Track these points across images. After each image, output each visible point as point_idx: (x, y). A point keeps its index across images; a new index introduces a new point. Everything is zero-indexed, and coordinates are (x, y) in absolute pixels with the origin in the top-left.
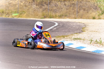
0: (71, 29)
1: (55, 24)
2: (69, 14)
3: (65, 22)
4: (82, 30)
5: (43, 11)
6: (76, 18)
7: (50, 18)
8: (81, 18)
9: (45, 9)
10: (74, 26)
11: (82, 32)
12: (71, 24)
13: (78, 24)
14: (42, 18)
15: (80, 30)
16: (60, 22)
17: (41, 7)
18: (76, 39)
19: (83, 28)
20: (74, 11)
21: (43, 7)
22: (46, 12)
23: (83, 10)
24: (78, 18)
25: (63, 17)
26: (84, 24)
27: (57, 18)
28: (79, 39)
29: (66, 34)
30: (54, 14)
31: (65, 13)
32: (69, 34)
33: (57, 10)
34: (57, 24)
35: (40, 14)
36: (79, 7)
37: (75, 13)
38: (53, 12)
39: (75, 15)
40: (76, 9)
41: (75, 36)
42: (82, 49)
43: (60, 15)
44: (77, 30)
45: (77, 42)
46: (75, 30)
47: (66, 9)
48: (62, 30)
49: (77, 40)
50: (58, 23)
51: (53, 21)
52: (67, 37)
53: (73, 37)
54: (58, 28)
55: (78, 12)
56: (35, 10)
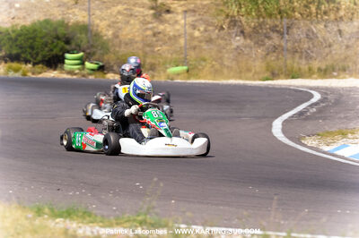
1: (311, 96)
2: (355, 63)
3: (342, 88)
5: (267, 54)
7: (293, 78)
9: (275, 48)
14: (267, 79)
16: (327, 89)
17: (259, 44)
21: (268, 43)
22: (278, 59)
25: (335, 74)
27: (316, 79)
29: (352, 125)
30: (304, 65)
31: (342, 60)
33: (312, 52)
34: (317, 97)
35: (258, 65)
38: (301, 58)
43: (323, 67)
47: (344, 48)
48: (337, 113)
50: (320, 92)
51: (303, 87)
52: (353, 133)
54: (323, 107)
56: (239, 54)
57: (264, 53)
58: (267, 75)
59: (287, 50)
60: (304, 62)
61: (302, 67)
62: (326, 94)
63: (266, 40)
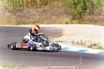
0: (49, 34)
2: (42, 20)
4: (59, 34)
6: (50, 24)
8: (54, 23)
9: (18, 16)
10: (51, 30)
11: (61, 35)
12: (47, 29)
13: (54, 29)
14: (18, 25)
15: (58, 34)
19: (60, 32)
20: (46, 17)
22: (19, 19)
23: (55, 16)
24: (52, 24)
25: (36, 23)
26: (59, 28)
28: (60, 42)
33: (29, 17)
35: (14, 21)
36: (51, 13)
37: (47, 19)
40: (48, 15)
41: (55, 39)
43: (33, 21)
44: (55, 34)
47: (39, 16)
51: (30, 27)
56: (8, 18)
57: (16, 17)
59: (22, 16)
60: (27, 20)
61: (27, 21)
63: (16, 13)
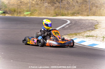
0: (83, 27)
1: (67, 22)
2: (82, 11)
3: (77, 19)
4: (94, 27)
5: (55, 9)
6: (88, 16)
7: (63, 16)
8: (94, 15)
9: (58, 7)
10: (86, 23)
11: (95, 29)
12: (83, 21)
13: (91, 21)
15: (92, 27)
16: (72, 19)
17: (53, 5)
18: (88, 36)
19: (95, 25)
20: (86, 8)
21: (55, 5)
22: (58, 10)
23: (95, 7)
24: (91, 16)
25: (75, 15)
26: (96, 21)
27: (69, 16)
28: (91, 36)
29: (79, 31)
30: (66, 12)
31: (78, 11)
32: (82, 31)
33: (69, 8)
34: (69, 22)
35: (52, 12)
36: (92, 4)
37: (87, 11)
38: (65, 10)
39: (87, 12)
40: (88, 7)
41: (87, 33)
42: (95, 46)
43: (72, 13)
44: (90, 27)
45: (90, 39)
46: (88, 27)
47: (78, 7)
48: (74, 27)
49: (90, 37)
50: (70, 20)
51: (65, 19)
52: (79, 34)
53: (86, 34)
54: (71, 25)
55: (91, 10)
56: (46, 8)
58: (55, 15)
59: (61, 7)
60: (66, 11)
62: (72, 21)
